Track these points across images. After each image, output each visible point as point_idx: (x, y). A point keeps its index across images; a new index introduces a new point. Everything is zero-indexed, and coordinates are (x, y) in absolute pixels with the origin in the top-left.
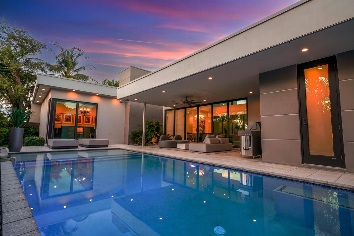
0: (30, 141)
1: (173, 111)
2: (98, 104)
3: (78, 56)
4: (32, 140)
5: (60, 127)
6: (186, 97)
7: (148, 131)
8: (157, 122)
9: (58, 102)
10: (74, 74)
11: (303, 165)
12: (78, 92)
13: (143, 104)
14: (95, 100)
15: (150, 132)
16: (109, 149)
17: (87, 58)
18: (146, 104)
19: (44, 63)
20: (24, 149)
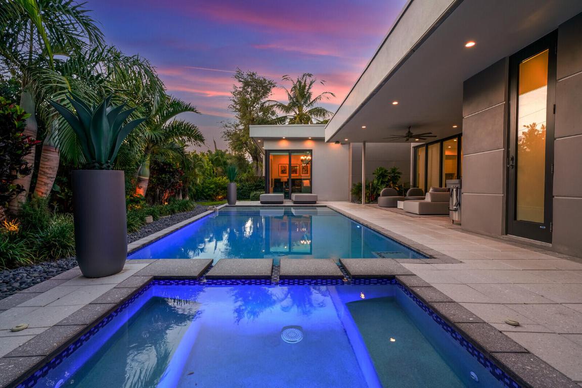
0: (254, 196)
1: (424, 147)
2: (312, 150)
3: (310, 85)
4: (255, 194)
5: (287, 181)
6: (410, 128)
7: (378, 183)
8: (393, 167)
9: (271, 154)
10: (309, 109)
11: (503, 237)
12: (290, 139)
13: (361, 144)
14: (309, 145)
15: (379, 184)
16: (317, 206)
17: (323, 82)
18: (366, 144)
19: (274, 105)
20: (238, 203)
